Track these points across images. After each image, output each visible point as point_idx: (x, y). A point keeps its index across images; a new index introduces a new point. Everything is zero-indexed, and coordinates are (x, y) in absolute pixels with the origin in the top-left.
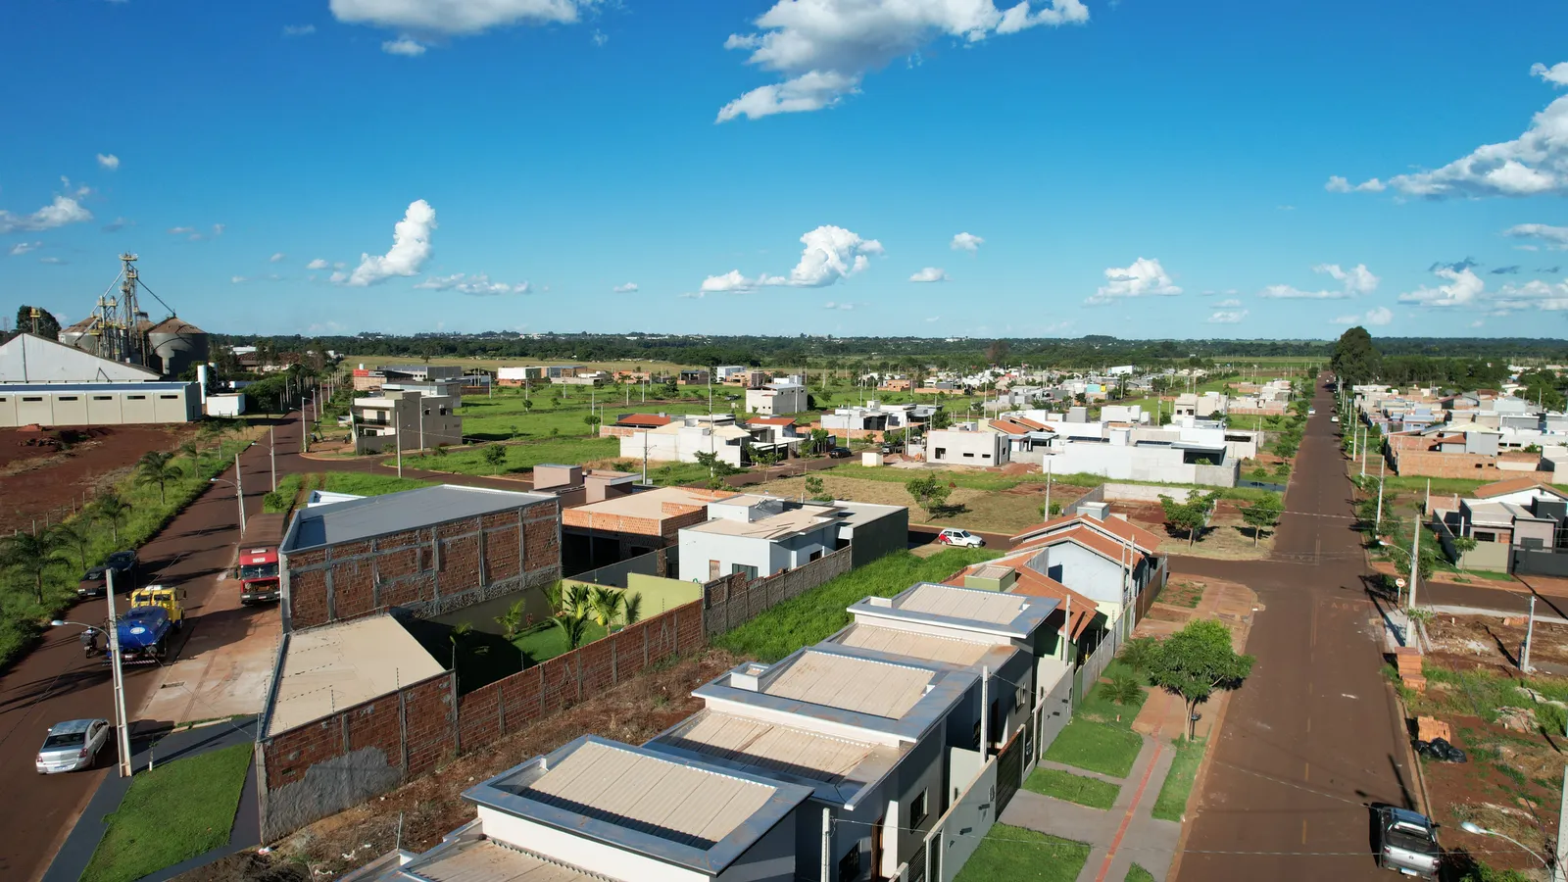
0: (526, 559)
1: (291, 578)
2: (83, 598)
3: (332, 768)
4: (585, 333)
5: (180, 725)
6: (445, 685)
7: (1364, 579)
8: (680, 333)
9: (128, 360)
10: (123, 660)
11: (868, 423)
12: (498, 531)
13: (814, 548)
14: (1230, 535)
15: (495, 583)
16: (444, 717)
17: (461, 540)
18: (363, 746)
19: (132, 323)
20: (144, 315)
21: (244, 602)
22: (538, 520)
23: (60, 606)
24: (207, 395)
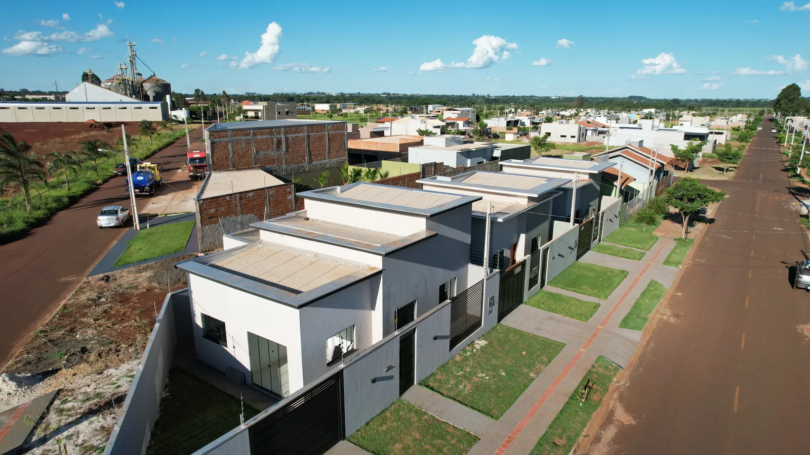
0: (329, 152)
1: (211, 144)
2: (116, 176)
3: (233, 221)
4: (359, 93)
5: (161, 215)
6: (289, 190)
7: (789, 188)
8: (409, 93)
9: (134, 96)
10: (135, 192)
11: (509, 123)
12: (315, 135)
13: (480, 159)
14: (710, 170)
15: (314, 162)
16: (288, 206)
17: (297, 137)
18: (248, 213)
19: (134, 78)
20: (140, 75)
21: (190, 176)
22: (335, 132)
23: (106, 177)
24: (171, 110)
